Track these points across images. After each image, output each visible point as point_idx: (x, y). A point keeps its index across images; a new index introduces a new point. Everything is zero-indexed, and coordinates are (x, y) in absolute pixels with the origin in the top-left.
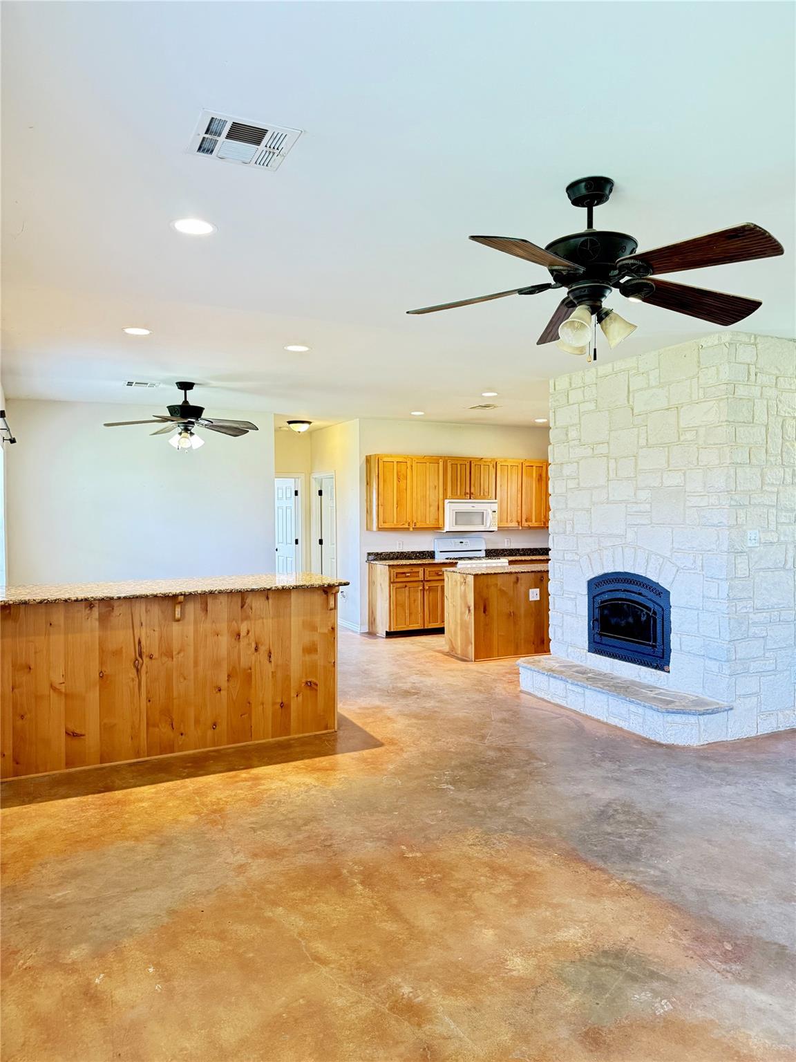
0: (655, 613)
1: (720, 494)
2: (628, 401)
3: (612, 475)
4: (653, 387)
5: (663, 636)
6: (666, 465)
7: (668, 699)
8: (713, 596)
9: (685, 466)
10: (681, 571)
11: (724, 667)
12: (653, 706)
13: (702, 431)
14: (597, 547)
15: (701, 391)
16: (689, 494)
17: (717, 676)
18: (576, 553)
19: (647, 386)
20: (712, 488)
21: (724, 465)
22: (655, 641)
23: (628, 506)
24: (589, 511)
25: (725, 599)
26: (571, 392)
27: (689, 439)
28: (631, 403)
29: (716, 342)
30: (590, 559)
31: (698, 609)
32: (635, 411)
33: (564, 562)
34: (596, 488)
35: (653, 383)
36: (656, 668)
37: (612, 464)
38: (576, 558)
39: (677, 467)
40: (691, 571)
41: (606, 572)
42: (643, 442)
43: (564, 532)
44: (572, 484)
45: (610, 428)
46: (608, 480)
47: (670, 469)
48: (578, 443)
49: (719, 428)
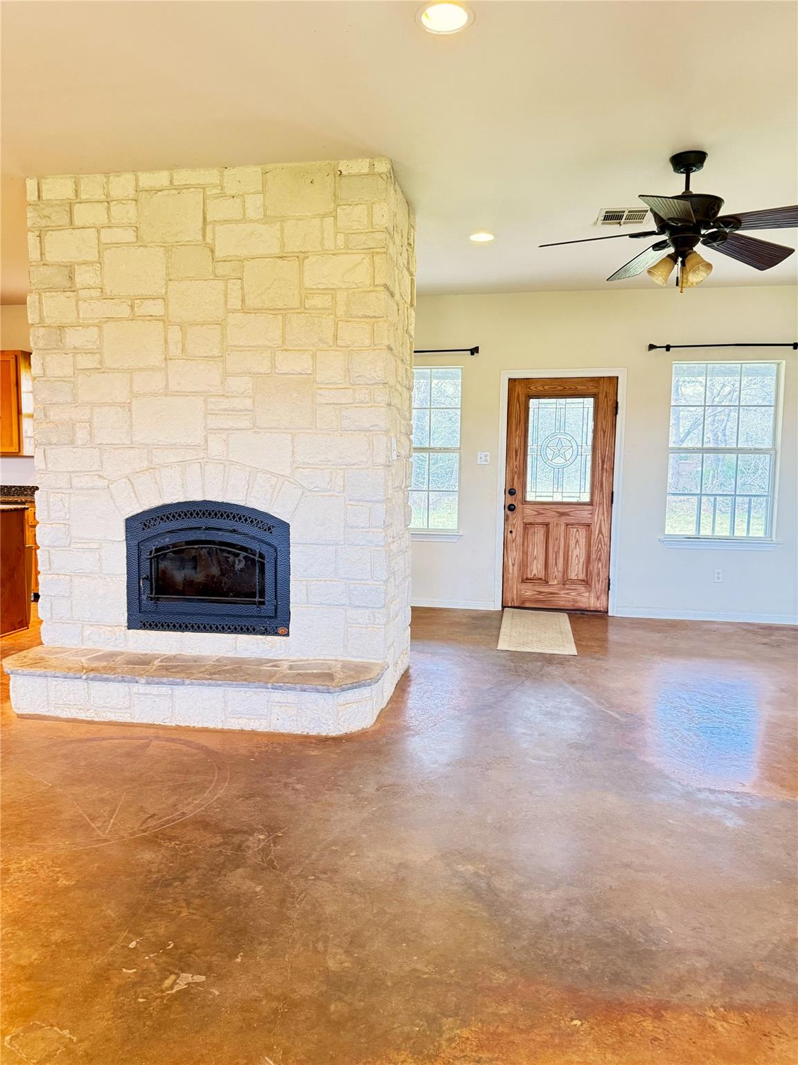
0: (261, 556)
1: (373, 387)
2: (204, 236)
3: (174, 350)
4: (251, 221)
5: (276, 587)
6: (280, 342)
7: (315, 671)
8: (362, 525)
9: (313, 345)
10: (309, 493)
11: (377, 615)
12: (318, 687)
13: (341, 297)
14: (145, 464)
15: (341, 237)
16: (321, 386)
17: (366, 628)
18: (99, 476)
19: (241, 217)
20: (360, 378)
21: (380, 347)
22: (262, 594)
23: (209, 400)
24: (127, 406)
25: (379, 528)
26: (77, 207)
27: (320, 307)
28: (209, 240)
29: (366, 170)
30: (132, 484)
31: (337, 544)
32: (218, 254)
33: (71, 491)
34: (140, 369)
35: (251, 213)
36: (265, 632)
37: (175, 334)
38: (101, 483)
39: (296, 346)
40: (325, 494)
41: (168, 502)
42: (235, 303)
43: (72, 442)
44: (85, 361)
45: (168, 274)
46: (166, 359)
47: (286, 347)
48: (99, 294)
49: (373, 293)
